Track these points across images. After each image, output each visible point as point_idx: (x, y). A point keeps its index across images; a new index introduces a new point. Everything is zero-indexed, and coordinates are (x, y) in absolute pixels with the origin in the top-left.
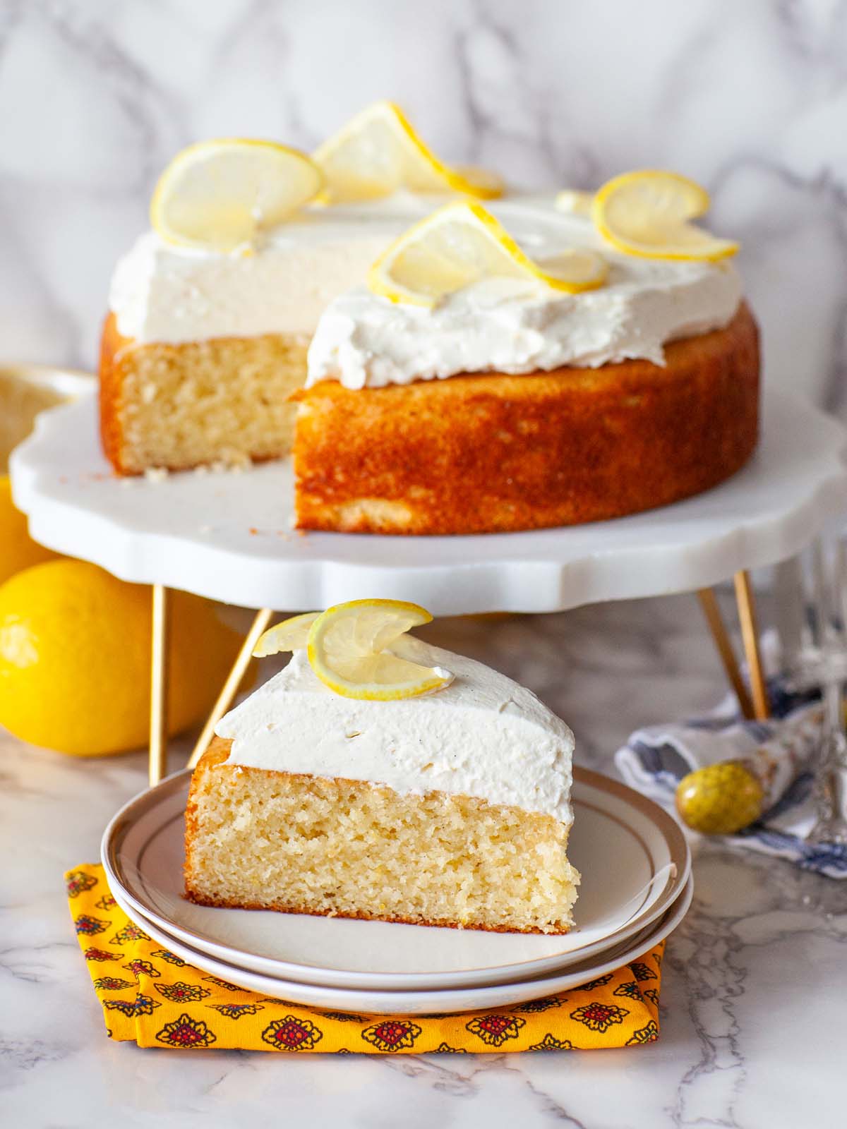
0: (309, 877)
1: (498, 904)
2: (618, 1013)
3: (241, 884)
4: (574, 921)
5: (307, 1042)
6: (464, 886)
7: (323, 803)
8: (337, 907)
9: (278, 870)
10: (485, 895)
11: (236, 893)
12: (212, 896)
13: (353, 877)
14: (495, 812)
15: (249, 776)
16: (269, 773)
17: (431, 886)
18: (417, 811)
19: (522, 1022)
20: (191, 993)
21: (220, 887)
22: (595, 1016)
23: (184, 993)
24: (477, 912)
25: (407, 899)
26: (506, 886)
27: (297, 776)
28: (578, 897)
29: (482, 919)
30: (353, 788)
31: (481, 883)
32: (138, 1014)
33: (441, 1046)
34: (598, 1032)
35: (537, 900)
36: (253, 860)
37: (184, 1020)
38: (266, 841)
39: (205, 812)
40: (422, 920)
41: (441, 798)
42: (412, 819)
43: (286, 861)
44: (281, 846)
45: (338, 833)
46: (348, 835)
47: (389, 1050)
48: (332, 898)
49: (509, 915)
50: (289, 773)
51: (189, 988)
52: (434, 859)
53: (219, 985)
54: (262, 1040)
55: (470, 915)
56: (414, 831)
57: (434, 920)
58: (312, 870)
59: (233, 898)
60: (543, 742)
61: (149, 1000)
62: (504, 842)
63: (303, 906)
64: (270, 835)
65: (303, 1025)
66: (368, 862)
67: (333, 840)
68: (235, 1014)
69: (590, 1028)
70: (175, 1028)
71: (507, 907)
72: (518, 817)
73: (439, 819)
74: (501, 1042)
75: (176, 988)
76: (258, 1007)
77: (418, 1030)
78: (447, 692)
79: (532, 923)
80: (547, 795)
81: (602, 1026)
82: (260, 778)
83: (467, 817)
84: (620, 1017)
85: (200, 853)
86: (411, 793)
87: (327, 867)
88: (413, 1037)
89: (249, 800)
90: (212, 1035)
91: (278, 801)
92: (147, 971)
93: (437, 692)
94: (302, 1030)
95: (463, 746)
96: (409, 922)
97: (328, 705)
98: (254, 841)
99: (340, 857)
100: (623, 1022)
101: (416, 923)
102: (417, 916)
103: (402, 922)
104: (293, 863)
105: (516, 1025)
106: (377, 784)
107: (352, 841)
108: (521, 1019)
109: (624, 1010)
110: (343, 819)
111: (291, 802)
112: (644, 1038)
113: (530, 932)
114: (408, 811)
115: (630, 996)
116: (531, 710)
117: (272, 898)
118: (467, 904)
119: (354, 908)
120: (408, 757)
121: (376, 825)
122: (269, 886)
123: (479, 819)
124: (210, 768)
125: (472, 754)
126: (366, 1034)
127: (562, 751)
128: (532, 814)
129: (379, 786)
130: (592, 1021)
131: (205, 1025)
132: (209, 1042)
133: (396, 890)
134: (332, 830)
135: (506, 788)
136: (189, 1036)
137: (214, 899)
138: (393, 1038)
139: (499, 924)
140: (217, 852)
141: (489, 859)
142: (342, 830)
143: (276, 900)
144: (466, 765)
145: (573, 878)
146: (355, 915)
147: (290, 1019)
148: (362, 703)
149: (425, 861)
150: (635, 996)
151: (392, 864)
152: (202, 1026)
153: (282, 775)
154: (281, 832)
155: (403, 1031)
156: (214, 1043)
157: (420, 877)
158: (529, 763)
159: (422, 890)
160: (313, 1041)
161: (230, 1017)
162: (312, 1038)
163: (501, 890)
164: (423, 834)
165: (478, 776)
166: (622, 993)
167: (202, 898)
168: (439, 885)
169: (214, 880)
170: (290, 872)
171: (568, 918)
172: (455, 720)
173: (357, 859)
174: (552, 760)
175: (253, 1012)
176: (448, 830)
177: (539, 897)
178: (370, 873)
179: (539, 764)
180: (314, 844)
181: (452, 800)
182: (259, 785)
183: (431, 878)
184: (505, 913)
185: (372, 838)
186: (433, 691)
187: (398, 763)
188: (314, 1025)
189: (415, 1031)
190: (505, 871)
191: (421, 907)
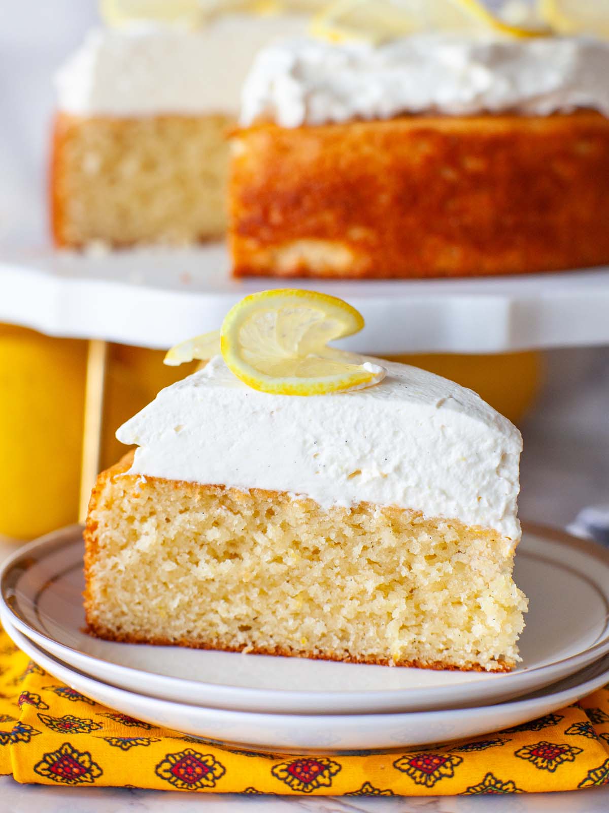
0: (221, 606)
1: (434, 636)
2: (569, 751)
3: (146, 615)
4: (520, 656)
5: (207, 779)
6: (396, 615)
7: (238, 518)
8: (254, 643)
9: (187, 599)
10: (419, 626)
11: (141, 626)
12: (114, 629)
13: (270, 606)
14: (431, 526)
15: (154, 488)
16: (177, 484)
17: (359, 616)
18: (343, 525)
19: (459, 760)
20: (80, 725)
21: (123, 619)
22: (543, 754)
23: (71, 725)
24: (411, 646)
25: (332, 632)
26: (443, 615)
27: (208, 487)
28: (525, 625)
29: (417, 655)
30: (270, 500)
31: (414, 611)
32: (14, 741)
33: (364, 785)
34: (546, 771)
35: (478, 630)
36: (159, 587)
37: (66, 749)
38: (174, 564)
39: (105, 531)
40: (348, 657)
41: (370, 511)
42: (337, 536)
43: (196, 588)
44: (189, 570)
45: (253, 554)
46: (265, 556)
47: (303, 790)
48: (248, 632)
49: (447, 649)
50: (198, 484)
51: (78, 721)
52: (362, 583)
53: (114, 720)
54: (155, 775)
55: (403, 649)
56: (340, 550)
57: (362, 656)
58: (226, 600)
59: (138, 632)
60: (486, 441)
61: (28, 728)
62: (442, 562)
63: (215, 641)
64: (178, 558)
65: (204, 759)
66: (287, 587)
67: (248, 562)
68: (126, 745)
69: (537, 767)
70: (56, 759)
71: (445, 640)
72: (457, 531)
73: (368, 536)
74: (434, 782)
75: (65, 720)
76: (154, 740)
77: (337, 768)
78: (377, 388)
79: (472, 658)
80: (491, 505)
81: (551, 765)
82: (166, 490)
83: (399, 533)
84: (573, 755)
85: (102, 579)
86: (336, 504)
87: (242, 594)
88: (332, 775)
89: (155, 516)
90: (99, 768)
91: (186, 516)
92: (33, 703)
93: (366, 388)
94: (203, 765)
95: (394, 448)
96: (334, 659)
97: (242, 402)
98: (160, 565)
99: (257, 582)
100: (576, 760)
101: (342, 660)
102: (342, 652)
103: (326, 658)
104: (204, 591)
105: (451, 763)
106: (297, 495)
107: (269, 562)
108: (457, 757)
109: (576, 748)
110: (259, 538)
111: (201, 517)
112: (600, 778)
113: (471, 670)
114: (332, 527)
115: (584, 734)
116: (472, 406)
117: (181, 632)
118: (399, 636)
119: (272, 644)
120: (332, 461)
121: (296, 544)
122: (177, 617)
123: (413, 535)
124: (112, 481)
125: (405, 456)
126: (276, 771)
127: (508, 453)
128: (474, 528)
129: (300, 497)
130: (540, 760)
131: (90, 755)
132: (95, 777)
133: (319, 621)
134: (247, 551)
135: (444, 497)
136: (71, 769)
137: (117, 633)
138: (307, 776)
139: (435, 660)
140: (120, 578)
141: (424, 582)
142: (258, 550)
143: (185, 634)
144: (398, 469)
145: (519, 603)
146: (274, 651)
147: (189, 752)
148: (281, 398)
149: (352, 585)
150: (590, 735)
151: (315, 590)
152: (86, 758)
153: (191, 485)
154: (190, 553)
155: (320, 768)
156: (101, 777)
157: (346, 606)
158: (470, 467)
159: (349, 621)
160: (215, 778)
161: (119, 749)
162: (213, 774)
163: (437, 619)
164: (349, 555)
165: (411, 483)
166: (575, 732)
167: (103, 631)
168: (368, 614)
169: (117, 611)
170: (200, 600)
171: (514, 653)
172: (386, 416)
173: (274, 585)
174: (496, 462)
175: (147, 743)
176: (378, 549)
177: (480, 626)
178: (290, 601)
179: (482, 467)
180: (227, 566)
181: (382, 513)
182: (164, 498)
183: (359, 606)
184: (442, 647)
185: (292, 559)
186: (363, 386)
187: (321, 469)
188: (217, 759)
189: (334, 769)
190: (442, 596)
191: (348, 641)
